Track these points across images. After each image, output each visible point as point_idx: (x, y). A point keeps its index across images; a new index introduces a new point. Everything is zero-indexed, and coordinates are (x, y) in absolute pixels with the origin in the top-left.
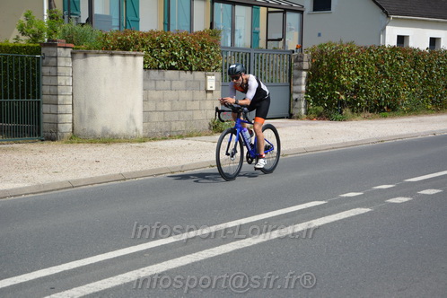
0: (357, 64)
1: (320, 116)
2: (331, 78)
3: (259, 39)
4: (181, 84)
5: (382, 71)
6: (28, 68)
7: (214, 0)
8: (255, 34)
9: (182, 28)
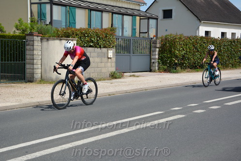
0: (184, 45)
1: (165, 71)
2: (170, 51)
3: (136, 32)
4: (95, 54)
5: (196, 48)
7: (113, 13)
8: (134, 30)
9: (97, 27)
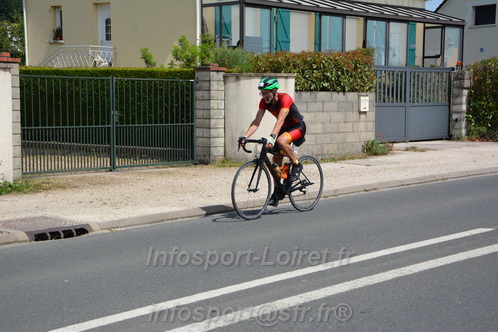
1: (483, 137)
3: (415, 57)
4: (333, 106)
6: (182, 92)
7: (367, 18)
8: (410, 52)
9: (333, 48)
